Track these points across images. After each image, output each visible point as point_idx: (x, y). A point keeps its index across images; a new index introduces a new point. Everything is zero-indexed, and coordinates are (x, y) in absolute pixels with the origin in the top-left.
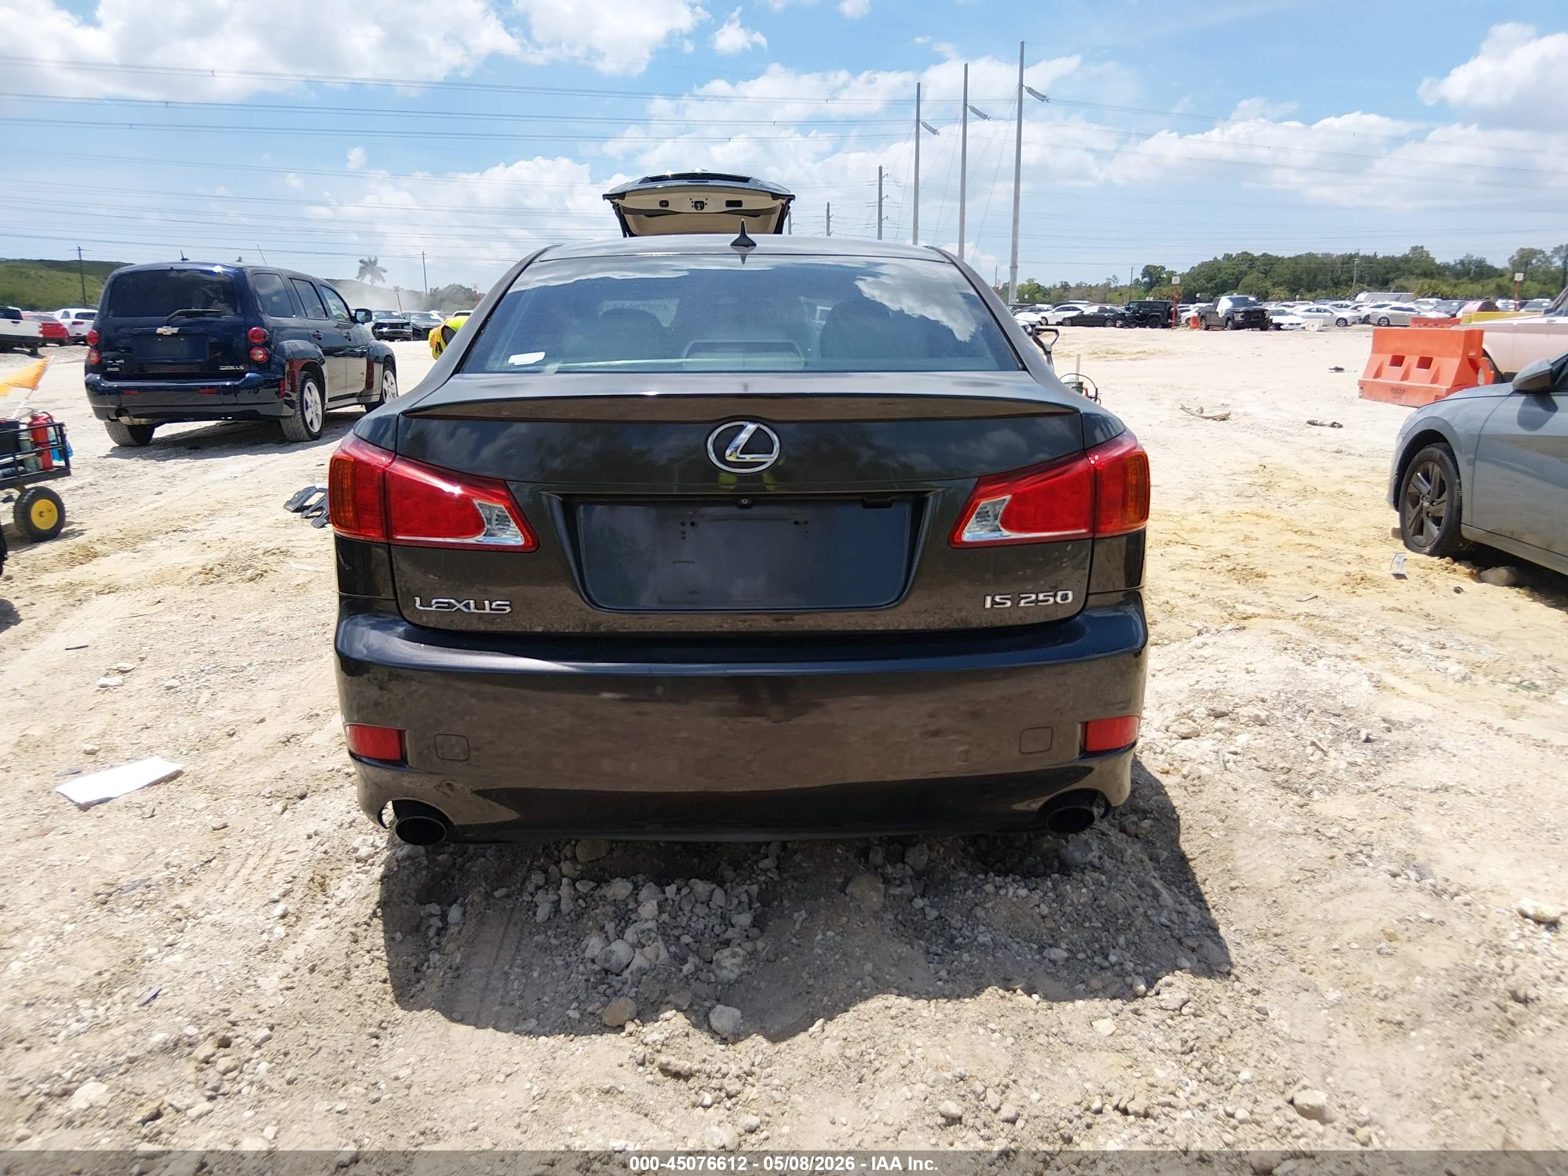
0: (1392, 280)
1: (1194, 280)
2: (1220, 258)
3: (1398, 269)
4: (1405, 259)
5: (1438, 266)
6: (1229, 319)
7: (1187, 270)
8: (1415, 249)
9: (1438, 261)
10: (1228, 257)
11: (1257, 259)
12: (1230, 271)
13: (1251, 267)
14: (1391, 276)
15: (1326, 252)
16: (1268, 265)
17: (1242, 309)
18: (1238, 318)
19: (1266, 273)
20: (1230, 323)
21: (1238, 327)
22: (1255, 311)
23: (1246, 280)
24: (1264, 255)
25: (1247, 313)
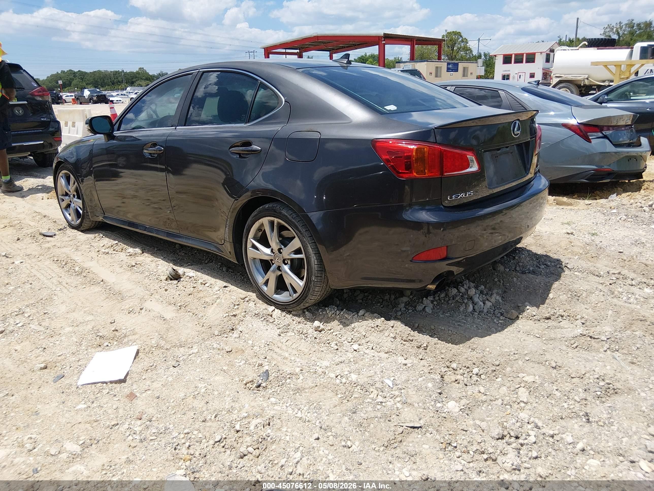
0: (135, 82)
1: (50, 82)
2: (60, 72)
3: (136, 77)
4: (138, 73)
5: (151, 76)
6: (90, 99)
7: (45, 78)
8: (140, 69)
9: (151, 74)
10: (63, 72)
11: (77, 72)
12: (66, 78)
13: (75, 76)
14: (134, 80)
15: (106, 70)
16: (82, 75)
17: (95, 95)
18: (95, 98)
19: (82, 79)
20: (91, 101)
21: (95, 102)
22: (101, 95)
23: (74, 82)
24: (79, 71)
25: (98, 96)
